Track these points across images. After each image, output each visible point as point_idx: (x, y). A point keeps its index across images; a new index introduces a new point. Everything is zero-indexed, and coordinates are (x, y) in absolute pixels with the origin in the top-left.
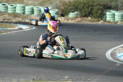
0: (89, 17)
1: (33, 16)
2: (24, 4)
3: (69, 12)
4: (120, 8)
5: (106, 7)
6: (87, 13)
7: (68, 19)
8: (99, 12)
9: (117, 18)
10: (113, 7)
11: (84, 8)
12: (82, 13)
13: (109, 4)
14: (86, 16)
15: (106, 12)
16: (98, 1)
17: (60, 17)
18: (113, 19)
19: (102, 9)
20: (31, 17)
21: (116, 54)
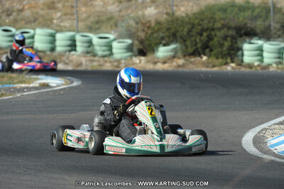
0: (202, 55)
1: (73, 55)
2: (52, 29)
3: (158, 45)
4: (275, 33)
5: (242, 32)
6: (199, 45)
7: (156, 60)
8: (227, 44)
9: (269, 58)
10: (258, 31)
11: (192, 36)
12: (187, 48)
13: (249, 25)
14: (196, 53)
15: (243, 43)
16: (224, 19)
17: (136, 56)
18: (259, 60)
19: (233, 38)
20: (70, 58)
21: (266, 140)
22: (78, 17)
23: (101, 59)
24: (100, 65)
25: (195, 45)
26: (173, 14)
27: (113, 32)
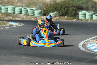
0: (65, 16)
2: (14, 6)
3: (50, 12)
4: (90, 9)
5: (79, 8)
6: (64, 12)
8: (74, 12)
9: (88, 17)
10: (84, 8)
11: (62, 9)
12: (60, 13)
13: (81, 6)
14: (63, 15)
15: (79, 12)
16: (73, 4)
17: (42, 16)
18: (84, 18)
19: (75, 10)
20: (20, 16)
21: (87, 45)
22: (23, 2)
23: (31, 17)
24: (30, 19)
25: (63, 12)
26: (55, 2)
27: (35, 7)
